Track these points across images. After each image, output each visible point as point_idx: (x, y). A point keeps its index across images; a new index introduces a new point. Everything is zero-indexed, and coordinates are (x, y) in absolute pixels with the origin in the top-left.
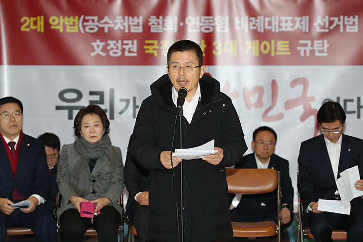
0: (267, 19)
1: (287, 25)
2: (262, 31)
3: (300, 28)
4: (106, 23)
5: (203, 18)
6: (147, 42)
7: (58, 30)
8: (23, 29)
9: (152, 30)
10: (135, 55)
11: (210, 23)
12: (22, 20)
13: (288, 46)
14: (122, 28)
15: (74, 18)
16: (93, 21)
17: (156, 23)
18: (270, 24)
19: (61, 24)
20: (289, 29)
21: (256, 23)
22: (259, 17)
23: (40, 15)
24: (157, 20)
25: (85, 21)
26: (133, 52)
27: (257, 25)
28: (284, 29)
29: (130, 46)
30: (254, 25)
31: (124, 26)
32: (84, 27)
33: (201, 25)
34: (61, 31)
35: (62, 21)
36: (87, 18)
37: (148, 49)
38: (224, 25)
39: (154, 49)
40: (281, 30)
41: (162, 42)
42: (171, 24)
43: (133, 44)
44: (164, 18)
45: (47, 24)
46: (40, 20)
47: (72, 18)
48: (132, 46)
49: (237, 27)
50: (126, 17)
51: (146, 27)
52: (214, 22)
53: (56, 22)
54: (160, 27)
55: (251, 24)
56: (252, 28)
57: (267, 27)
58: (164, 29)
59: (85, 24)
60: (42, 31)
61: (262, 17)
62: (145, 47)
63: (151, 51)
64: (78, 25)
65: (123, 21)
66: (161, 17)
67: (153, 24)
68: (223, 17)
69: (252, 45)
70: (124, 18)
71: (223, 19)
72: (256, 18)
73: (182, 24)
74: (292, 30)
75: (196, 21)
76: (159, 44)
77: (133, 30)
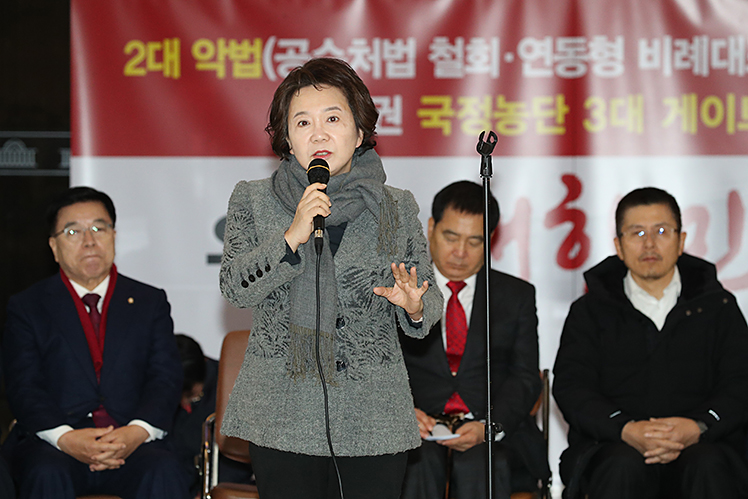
0: (717, 44)
2: (705, 72)
5: (562, 42)
6: (426, 100)
7: (213, 73)
8: (130, 70)
9: (440, 73)
10: (397, 131)
11: (577, 53)
12: (129, 49)
14: (366, 67)
15: (252, 44)
16: (297, 50)
17: (448, 56)
18: (724, 54)
19: (221, 57)
21: (690, 52)
22: (696, 40)
23: (171, 37)
24: (450, 48)
25: (277, 50)
26: (391, 125)
27: (692, 57)
29: (385, 109)
30: (685, 59)
31: (371, 64)
32: (276, 65)
33: (557, 58)
34: (221, 73)
35: (223, 51)
36: (283, 43)
37: (428, 118)
38: (612, 59)
39: (443, 118)
41: (462, 101)
42: (485, 58)
43: (392, 105)
44: (467, 42)
45: (187, 60)
46: (172, 49)
47: (246, 44)
48: (390, 111)
49: (643, 64)
50: (377, 42)
51: (425, 64)
52: (588, 51)
53: (210, 54)
54: (458, 64)
55: (678, 55)
56: (680, 65)
57: (717, 64)
58: (469, 69)
59: (279, 57)
60: (176, 74)
61: (705, 39)
62: (422, 113)
63: (434, 123)
64: (262, 61)
65: (367, 50)
66: (460, 42)
67: (441, 58)
68: (611, 39)
69: (681, 105)
70: (370, 44)
71: (610, 45)
72: (691, 42)
73: (509, 57)
75: (543, 48)
76: (455, 106)
77: (393, 72)
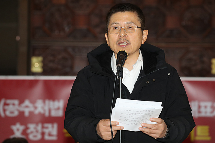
1: (206, 110)
4: (27, 107)
10: (54, 138)
14: (42, 111)
16: (14, 104)
20: (209, 115)
25: (6, 104)
26: (52, 135)
28: (203, 115)
31: (44, 110)
32: (4, 111)
36: (8, 101)
40: (200, 115)
43: (53, 127)
48: (52, 130)
50: (47, 101)
59: (6, 107)
65: (43, 105)
70: (44, 102)
74: (212, 115)
77: (54, 114)
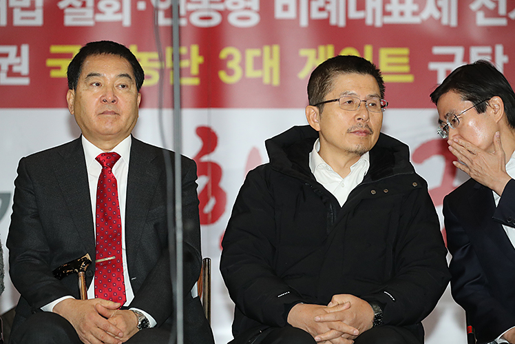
1: (402, 8)
2: (342, 23)
3: (436, 15)
6: (54, 49)
9: (69, 21)
10: (25, 81)
13: (406, 60)
17: (79, 4)
18: (361, 4)
20: (408, 19)
21: (327, 3)
26: (18, 75)
27: (328, 7)
28: (395, 19)
29: (13, 59)
30: (321, 9)
37: (58, 68)
38: (248, 9)
40: (388, 20)
42: (116, 6)
43: (19, 54)
48: (18, 60)
49: (279, 13)
51: (53, 12)
54: (89, 12)
55: (315, 5)
56: (316, 15)
57: (354, 14)
58: (99, 18)
62: (50, 63)
63: (64, 73)
67: (71, 6)
69: (317, 57)
73: (142, 6)
74: (416, 20)
77: (20, 20)
